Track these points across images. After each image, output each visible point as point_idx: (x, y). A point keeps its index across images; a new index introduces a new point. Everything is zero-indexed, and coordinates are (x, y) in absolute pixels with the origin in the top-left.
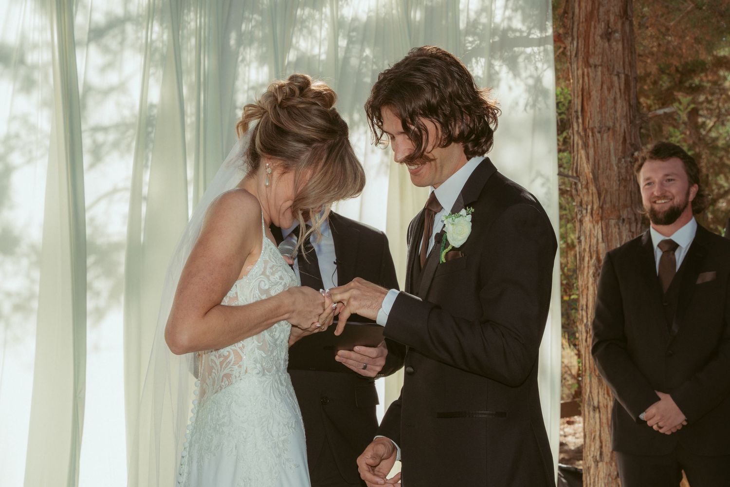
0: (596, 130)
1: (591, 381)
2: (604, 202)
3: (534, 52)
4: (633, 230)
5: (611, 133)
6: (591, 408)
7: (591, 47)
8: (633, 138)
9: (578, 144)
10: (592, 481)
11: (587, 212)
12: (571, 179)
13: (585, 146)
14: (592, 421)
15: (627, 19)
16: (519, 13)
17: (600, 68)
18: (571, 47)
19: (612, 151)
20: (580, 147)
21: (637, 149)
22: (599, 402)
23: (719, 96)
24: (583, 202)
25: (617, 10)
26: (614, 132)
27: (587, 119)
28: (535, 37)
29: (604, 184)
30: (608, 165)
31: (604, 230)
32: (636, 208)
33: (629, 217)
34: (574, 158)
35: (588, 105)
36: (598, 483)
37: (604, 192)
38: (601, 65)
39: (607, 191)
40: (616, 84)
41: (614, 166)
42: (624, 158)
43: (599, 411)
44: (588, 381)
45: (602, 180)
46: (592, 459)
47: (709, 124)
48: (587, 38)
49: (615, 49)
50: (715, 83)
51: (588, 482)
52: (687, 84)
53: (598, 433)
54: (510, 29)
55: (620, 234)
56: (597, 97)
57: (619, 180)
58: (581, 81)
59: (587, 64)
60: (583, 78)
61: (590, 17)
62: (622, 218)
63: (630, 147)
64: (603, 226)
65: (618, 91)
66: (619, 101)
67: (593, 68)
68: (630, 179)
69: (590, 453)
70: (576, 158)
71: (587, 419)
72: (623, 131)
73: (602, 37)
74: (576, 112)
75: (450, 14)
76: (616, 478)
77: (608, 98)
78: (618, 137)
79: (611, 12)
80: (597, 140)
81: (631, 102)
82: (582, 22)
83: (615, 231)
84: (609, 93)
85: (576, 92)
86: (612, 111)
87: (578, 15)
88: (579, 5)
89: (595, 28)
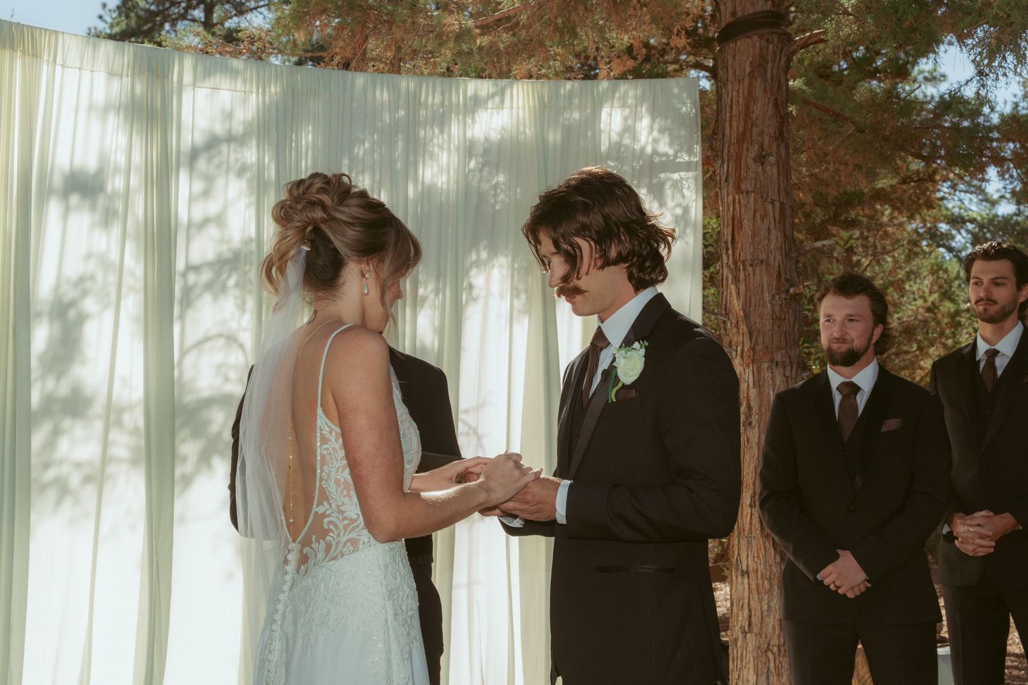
0: (747, 263)
1: (739, 542)
2: (756, 343)
3: (681, 178)
4: (788, 374)
5: (764, 267)
6: (739, 574)
7: (742, 172)
8: (788, 272)
9: (727, 279)
10: (739, 654)
11: (737, 354)
12: (720, 317)
13: (736, 280)
14: (740, 587)
15: (783, 141)
16: (667, 134)
17: (753, 194)
18: (722, 170)
19: (765, 287)
20: (730, 281)
21: (792, 285)
22: (748, 566)
23: (876, 232)
24: (733, 343)
25: (772, 131)
26: (768, 265)
27: (738, 251)
28: (682, 160)
29: (756, 323)
30: (761, 302)
31: (756, 374)
32: (791, 350)
33: (784, 360)
34: (723, 293)
35: (738, 235)
36: (746, 657)
37: (756, 332)
38: (754, 192)
39: (759, 332)
40: (771, 213)
41: (768, 303)
42: (778, 294)
43: (748, 576)
44: (736, 542)
45: (754, 318)
46: (739, 630)
47: (864, 263)
48: (738, 161)
49: (770, 174)
50: (872, 218)
51: (735, 656)
52: (842, 218)
53: (746, 601)
54: (655, 152)
55: (773, 379)
56: (749, 227)
57: (773, 319)
58: (731, 209)
59: (739, 190)
60: (734, 205)
61: (742, 138)
62: (775, 362)
63: (785, 283)
64: (755, 369)
65: (772, 220)
66: (773, 232)
67: (745, 194)
68: (785, 318)
69: (737, 623)
70: (725, 293)
71: (734, 585)
72: (777, 265)
73: (754, 160)
74: (726, 242)
75: (589, 134)
76: (766, 651)
77: (762, 228)
78: (772, 271)
79: (765, 133)
80: (749, 275)
81: (787, 233)
82: (734, 144)
83: (768, 375)
84: (763, 222)
85: (726, 220)
86: (766, 242)
87: (729, 136)
88: (730, 124)
89: (747, 150)
